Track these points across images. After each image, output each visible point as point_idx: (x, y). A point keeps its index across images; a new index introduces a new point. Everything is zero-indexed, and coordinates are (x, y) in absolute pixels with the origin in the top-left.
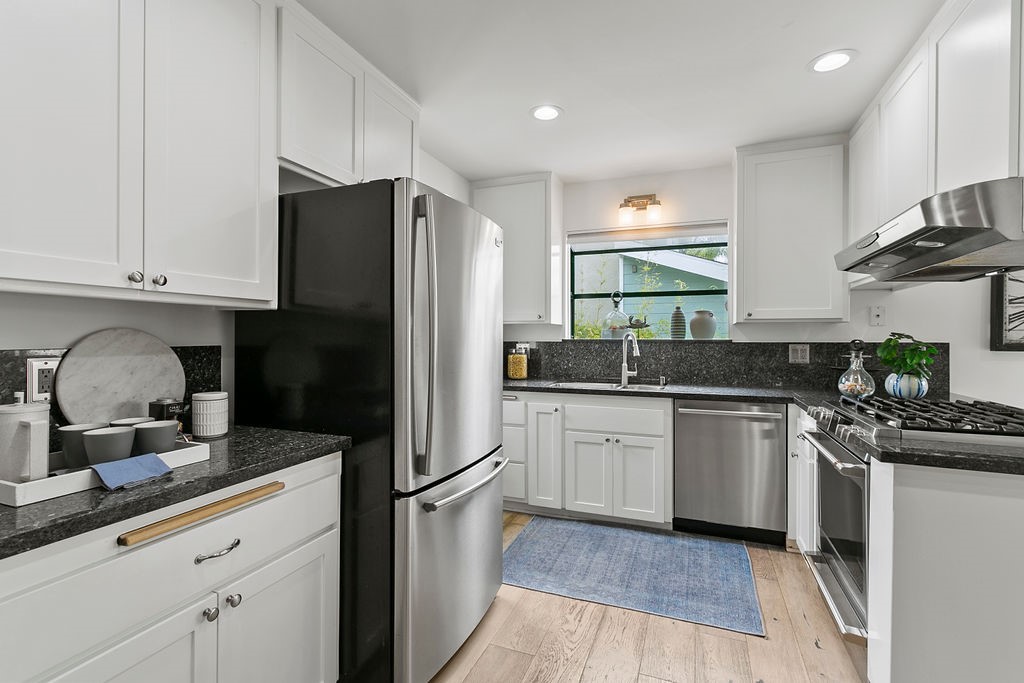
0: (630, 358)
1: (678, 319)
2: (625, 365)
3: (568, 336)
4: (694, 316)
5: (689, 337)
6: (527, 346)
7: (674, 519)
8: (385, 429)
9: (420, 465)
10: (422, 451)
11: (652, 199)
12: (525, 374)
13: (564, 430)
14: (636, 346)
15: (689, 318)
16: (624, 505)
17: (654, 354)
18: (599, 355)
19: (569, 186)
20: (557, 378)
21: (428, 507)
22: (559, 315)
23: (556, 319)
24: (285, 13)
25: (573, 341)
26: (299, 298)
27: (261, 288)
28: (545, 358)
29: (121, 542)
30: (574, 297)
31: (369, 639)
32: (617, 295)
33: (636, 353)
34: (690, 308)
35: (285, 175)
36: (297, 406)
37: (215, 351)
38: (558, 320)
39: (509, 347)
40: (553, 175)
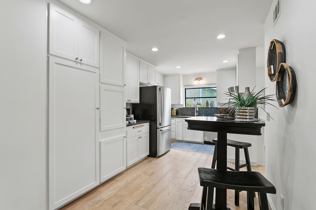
0: (197, 111)
1: (207, 103)
2: (196, 112)
3: (184, 107)
4: (211, 102)
5: (210, 107)
6: (176, 109)
7: (204, 141)
8: (156, 120)
9: (160, 124)
10: (160, 122)
11: (201, 79)
12: (175, 114)
13: (183, 125)
14: (197, 109)
15: (209, 102)
16: (194, 139)
17: (202, 110)
18: (191, 110)
19: (184, 76)
20: (182, 115)
21: (161, 130)
22: (182, 102)
23: (181, 103)
24: (140, 62)
25: (185, 108)
26: (142, 102)
27: (137, 100)
28: (180, 111)
29: (133, 128)
30: (186, 98)
31: (153, 150)
32: (195, 98)
33: (198, 110)
34: (210, 101)
35: (140, 84)
36: (140, 116)
37: (130, 109)
38: (182, 103)
39: (172, 109)
40: (181, 75)
